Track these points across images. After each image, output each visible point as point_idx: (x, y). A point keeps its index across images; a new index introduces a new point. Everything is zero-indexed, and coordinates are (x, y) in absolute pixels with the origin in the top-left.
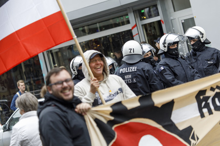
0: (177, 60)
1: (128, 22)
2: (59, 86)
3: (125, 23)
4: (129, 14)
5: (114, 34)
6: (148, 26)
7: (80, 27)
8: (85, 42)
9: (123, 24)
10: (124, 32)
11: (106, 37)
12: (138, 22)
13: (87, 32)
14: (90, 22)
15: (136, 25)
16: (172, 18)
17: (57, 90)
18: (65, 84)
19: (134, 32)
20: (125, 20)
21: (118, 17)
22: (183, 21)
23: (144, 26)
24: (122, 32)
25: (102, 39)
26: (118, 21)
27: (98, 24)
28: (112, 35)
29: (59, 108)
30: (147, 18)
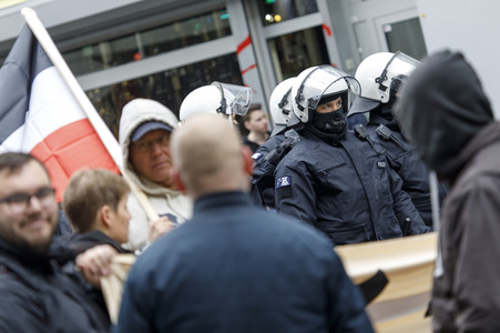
0: (340, 146)
1: (227, 32)
2: (17, 209)
3: (219, 34)
4: (230, 8)
5: (185, 67)
6: (285, 43)
7: (87, 46)
8: (102, 89)
9: (213, 36)
10: (216, 59)
11: (161, 74)
12: (257, 31)
13: (106, 59)
14: (114, 32)
15: (249, 41)
16: (355, 19)
17: (11, 219)
18: (36, 204)
19: (245, 59)
20: (218, 26)
21: (197, 16)
22: (389, 29)
23: (272, 44)
24: (209, 61)
25: (151, 80)
26: (198, 27)
27: (138, 37)
28: (179, 69)
29: (19, 278)
30: (283, 19)
